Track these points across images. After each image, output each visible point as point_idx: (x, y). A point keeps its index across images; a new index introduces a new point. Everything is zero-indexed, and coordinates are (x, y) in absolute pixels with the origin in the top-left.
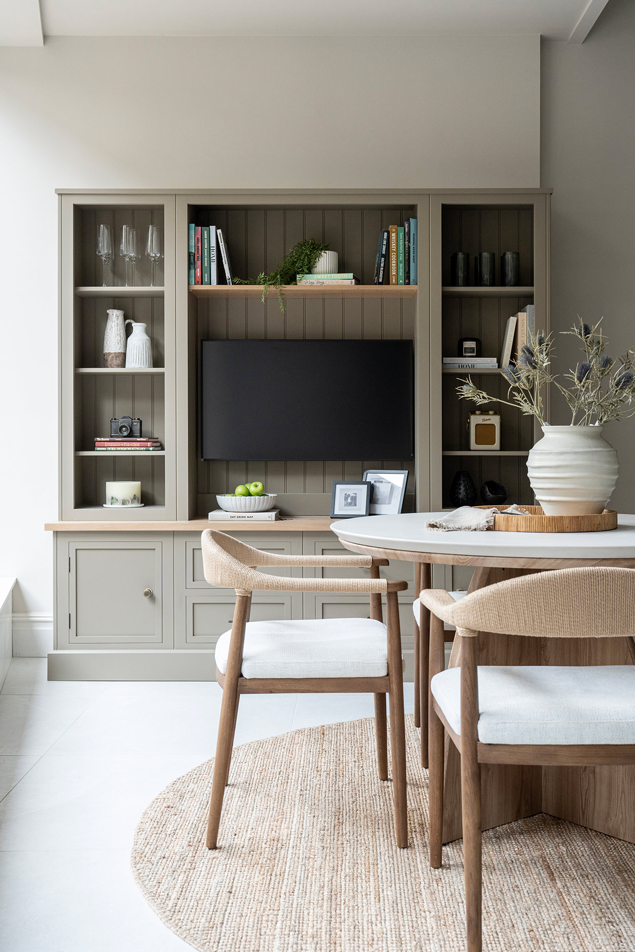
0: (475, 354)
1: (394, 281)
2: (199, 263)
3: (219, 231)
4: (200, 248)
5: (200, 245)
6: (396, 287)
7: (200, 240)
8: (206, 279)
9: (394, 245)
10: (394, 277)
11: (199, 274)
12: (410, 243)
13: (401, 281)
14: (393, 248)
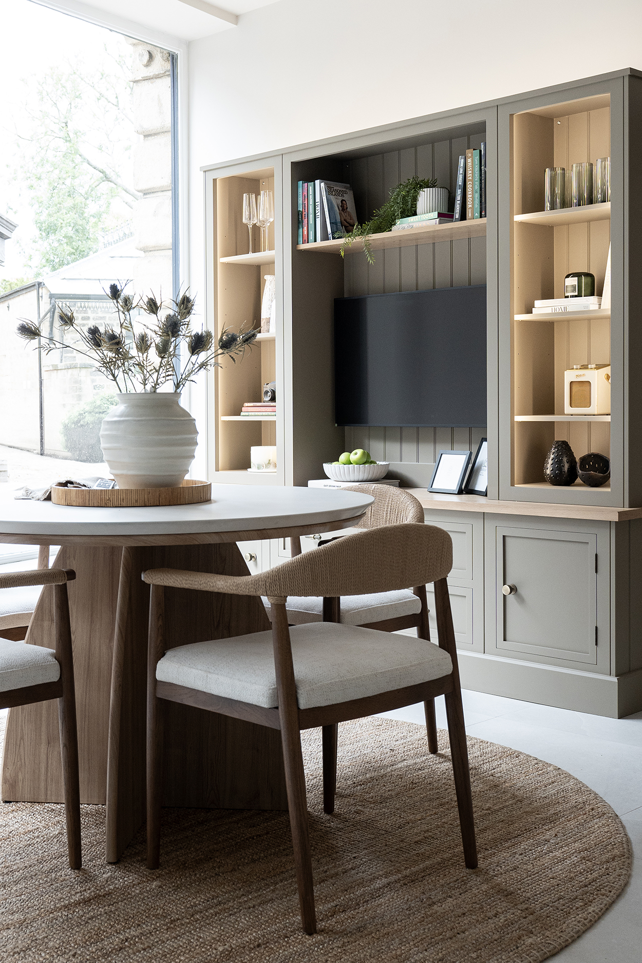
0: (576, 294)
1: (470, 215)
2: (305, 221)
3: (323, 184)
4: (306, 206)
5: (306, 202)
6: (473, 221)
7: (306, 197)
8: (311, 237)
9: (470, 172)
10: (470, 211)
11: (305, 233)
12: (486, 167)
13: (476, 214)
14: (470, 177)
